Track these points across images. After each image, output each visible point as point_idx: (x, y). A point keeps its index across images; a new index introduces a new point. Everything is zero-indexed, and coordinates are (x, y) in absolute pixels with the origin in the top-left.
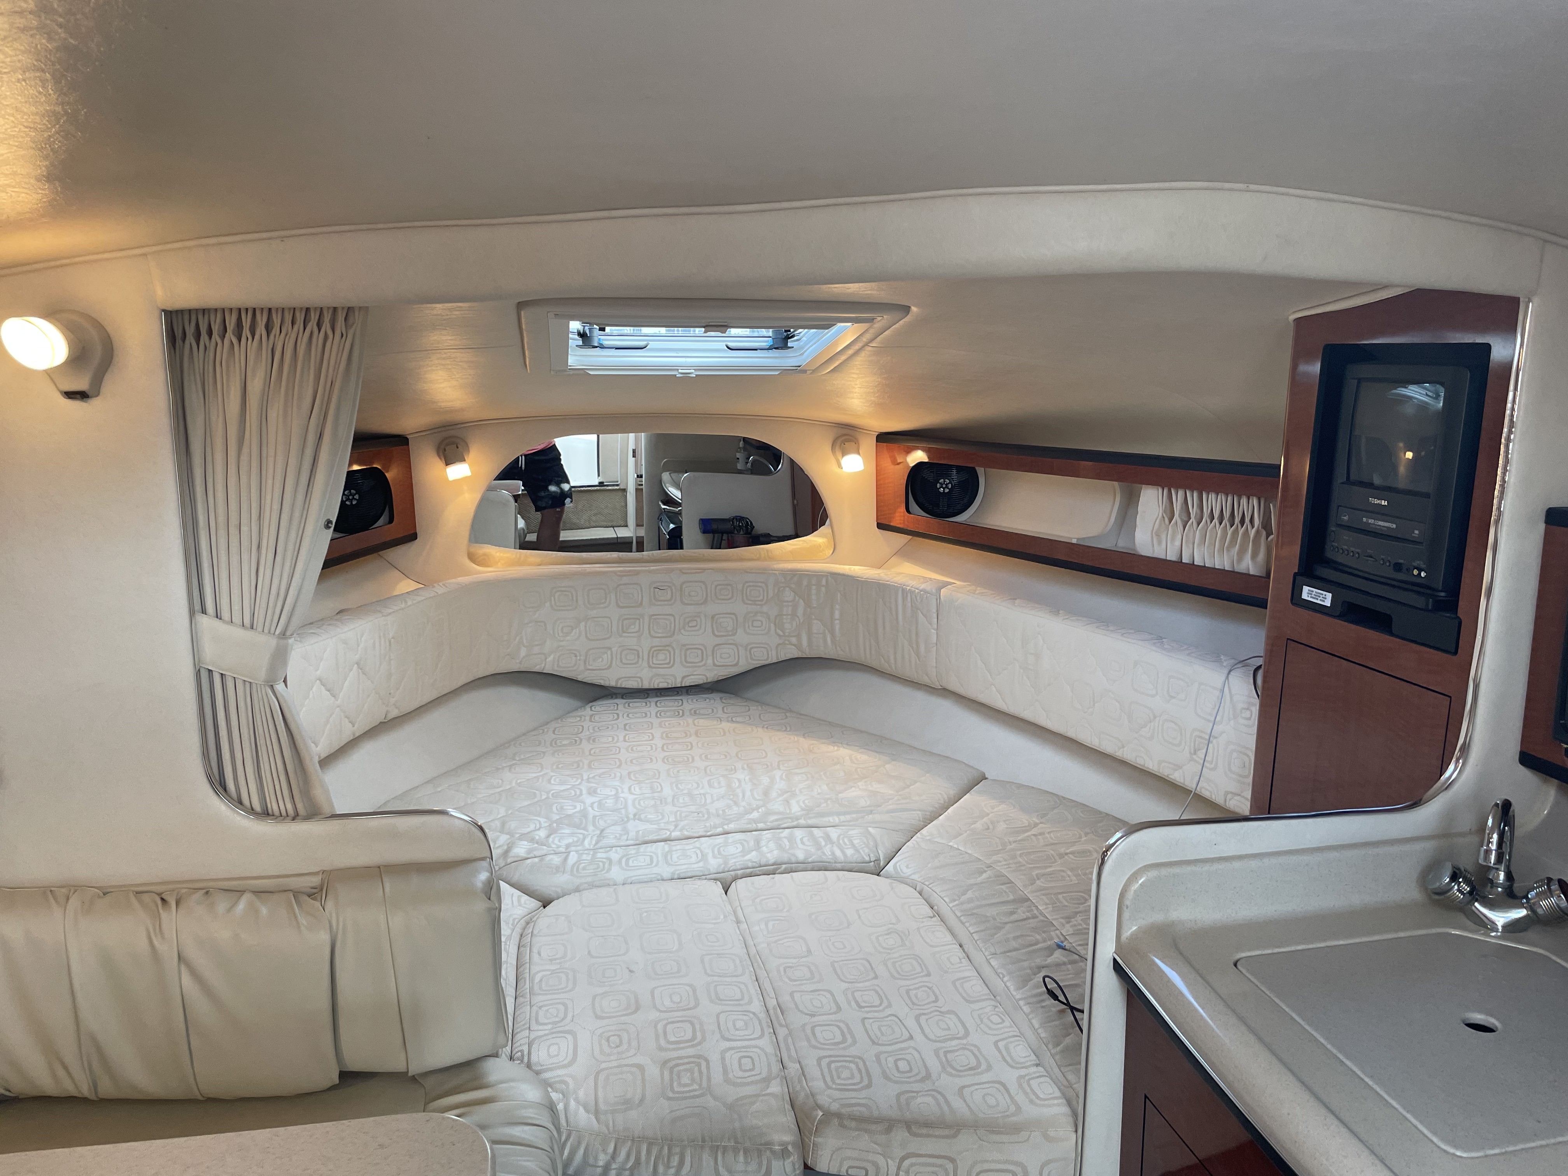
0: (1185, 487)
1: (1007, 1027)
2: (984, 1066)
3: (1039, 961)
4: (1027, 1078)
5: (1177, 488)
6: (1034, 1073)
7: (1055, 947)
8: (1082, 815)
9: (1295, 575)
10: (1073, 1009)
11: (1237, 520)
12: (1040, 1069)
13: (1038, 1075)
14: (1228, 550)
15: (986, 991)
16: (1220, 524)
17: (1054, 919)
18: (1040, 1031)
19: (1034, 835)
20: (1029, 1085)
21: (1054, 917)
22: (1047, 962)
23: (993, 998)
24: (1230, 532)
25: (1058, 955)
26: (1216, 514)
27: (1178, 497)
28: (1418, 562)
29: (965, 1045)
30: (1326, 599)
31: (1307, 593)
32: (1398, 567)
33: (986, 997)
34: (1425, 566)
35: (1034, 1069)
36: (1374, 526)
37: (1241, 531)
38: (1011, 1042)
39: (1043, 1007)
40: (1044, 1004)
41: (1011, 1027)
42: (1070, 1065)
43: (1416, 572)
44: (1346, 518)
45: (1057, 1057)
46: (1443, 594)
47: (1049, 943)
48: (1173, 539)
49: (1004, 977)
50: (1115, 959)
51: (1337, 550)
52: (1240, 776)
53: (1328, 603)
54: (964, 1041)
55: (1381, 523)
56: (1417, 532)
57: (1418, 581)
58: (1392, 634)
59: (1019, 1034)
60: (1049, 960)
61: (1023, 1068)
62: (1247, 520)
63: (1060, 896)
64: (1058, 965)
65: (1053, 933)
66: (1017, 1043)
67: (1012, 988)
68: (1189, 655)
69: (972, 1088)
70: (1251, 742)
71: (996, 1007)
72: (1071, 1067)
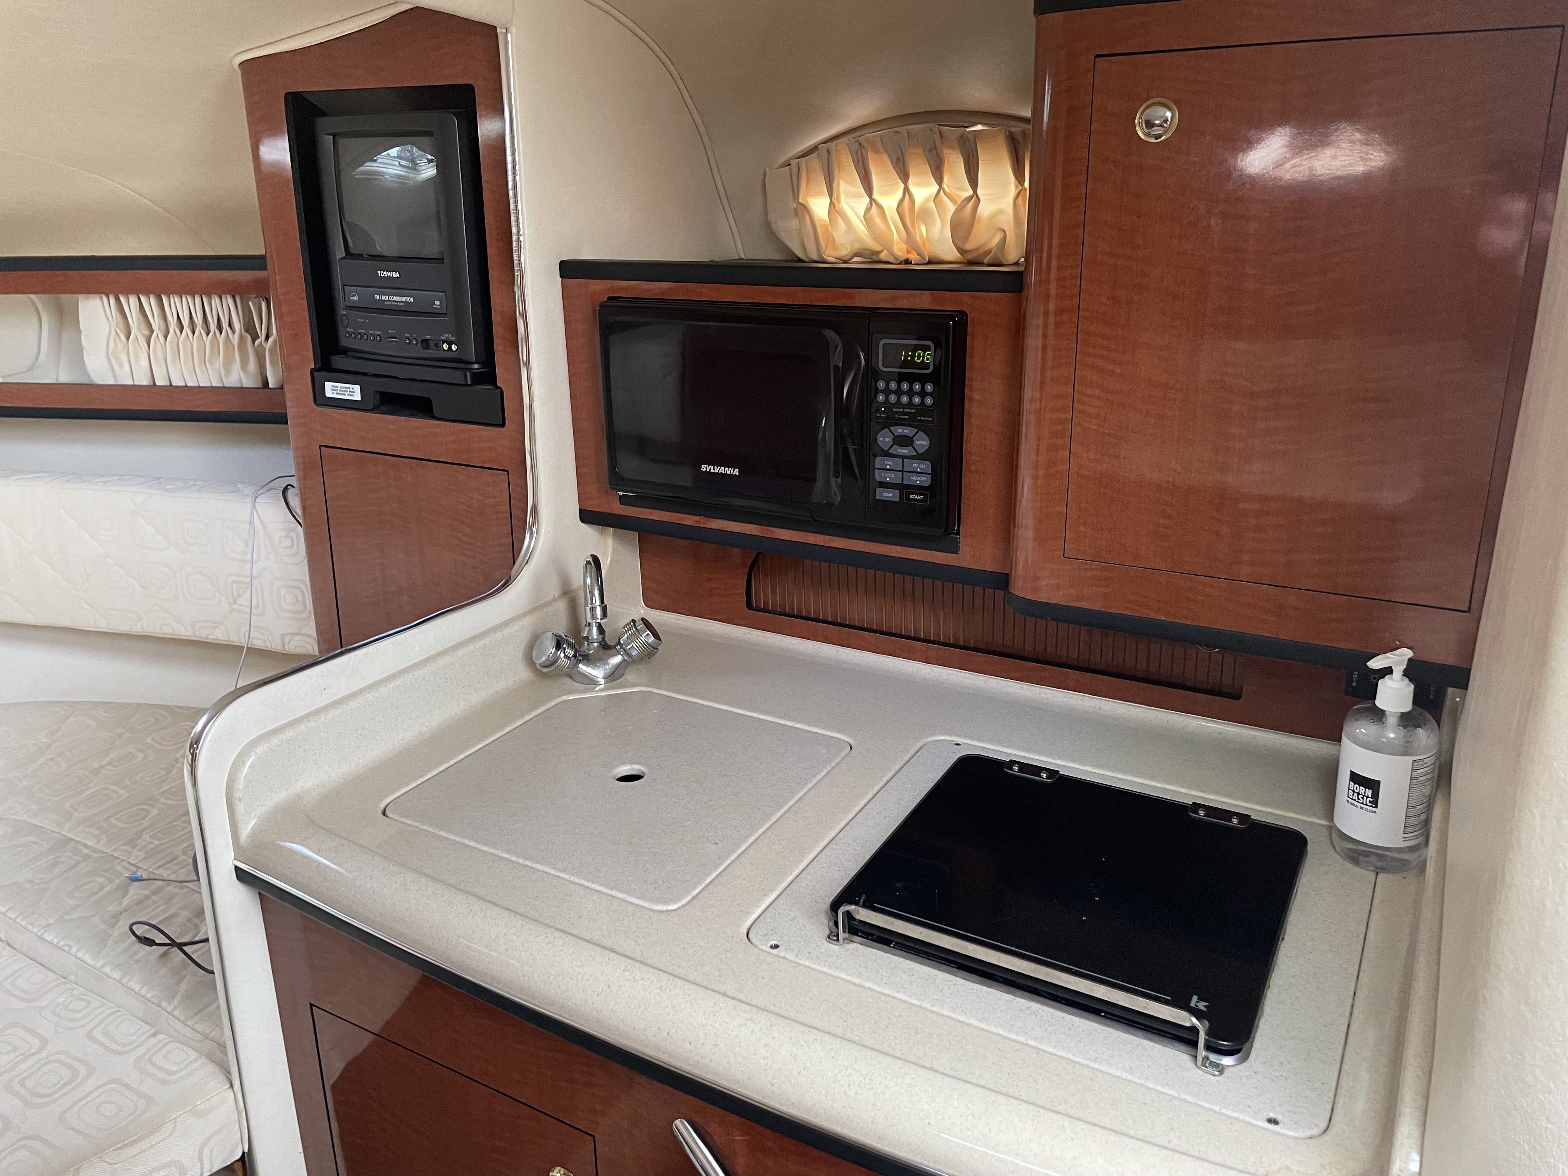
0: (137, 292)
1: (96, 1008)
2: (83, 1072)
3: (113, 909)
4: (147, 1057)
5: (127, 292)
6: (155, 1045)
7: (128, 881)
8: (108, 715)
9: (313, 371)
10: (180, 946)
11: (213, 326)
12: (160, 1037)
13: (160, 1045)
14: (211, 363)
15: (52, 976)
16: (194, 334)
17: (115, 850)
18: (143, 992)
19: (51, 759)
20: (154, 1065)
21: (113, 847)
22: (124, 905)
23: (63, 980)
24: (208, 340)
25: (135, 891)
26: (186, 322)
27: (131, 304)
28: (447, 335)
29: (47, 1058)
30: (354, 393)
31: (332, 389)
32: (425, 343)
33: (54, 984)
34: (454, 339)
35: (153, 1041)
36: (389, 303)
37: (222, 338)
38: (110, 1024)
39: (138, 961)
40: (137, 957)
41: (102, 1005)
42: (197, 1013)
43: (445, 347)
44: (355, 298)
45: (177, 1013)
46: (476, 366)
47: (117, 881)
48: (137, 357)
49: (70, 947)
50: (236, 868)
51: (353, 335)
52: (295, 612)
53: (357, 397)
54: (44, 1054)
55: (395, 298)
56: (437, 303)
57: (450, 355)
58: (434, 418)
59: (116, 1009)
60: (126, 901)
61: (138, 1046)
62: (225, 324)
63: (113, 820)
64: (139, 903)
65: (119, 868)
66: (119, 1020)
67: (87, 958)
68: (199, 490)
69: (76, 1109)
70: (301, 572)
71: (73, 989)
72: (199, 1016)
